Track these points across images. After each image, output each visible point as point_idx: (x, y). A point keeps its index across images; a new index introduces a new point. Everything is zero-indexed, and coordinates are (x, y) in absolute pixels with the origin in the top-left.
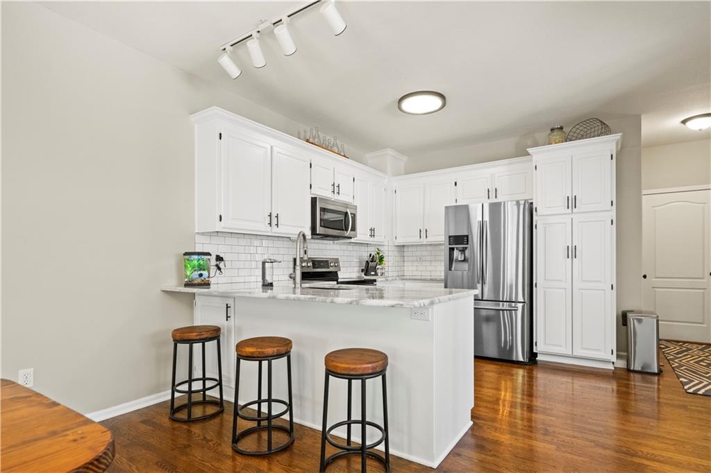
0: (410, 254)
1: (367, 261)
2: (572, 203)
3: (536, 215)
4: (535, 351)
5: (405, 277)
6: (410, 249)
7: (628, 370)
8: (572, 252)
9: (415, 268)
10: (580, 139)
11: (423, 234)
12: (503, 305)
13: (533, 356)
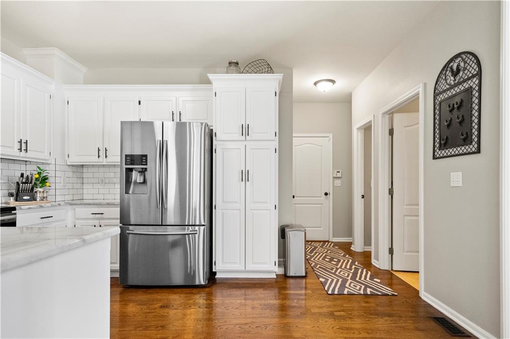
0: (91, 175)
1: (18, 183)
2: (245, 130)
3: (216, 140)
4: (214, 270)
5: (85, 201)
6: (90, 170)
7: (286, 276)
8: (245, 176)
9: (96, 191)
10: (256, 73)
11: (102, 153)
12: (188, 229)
13: (211, 275)
